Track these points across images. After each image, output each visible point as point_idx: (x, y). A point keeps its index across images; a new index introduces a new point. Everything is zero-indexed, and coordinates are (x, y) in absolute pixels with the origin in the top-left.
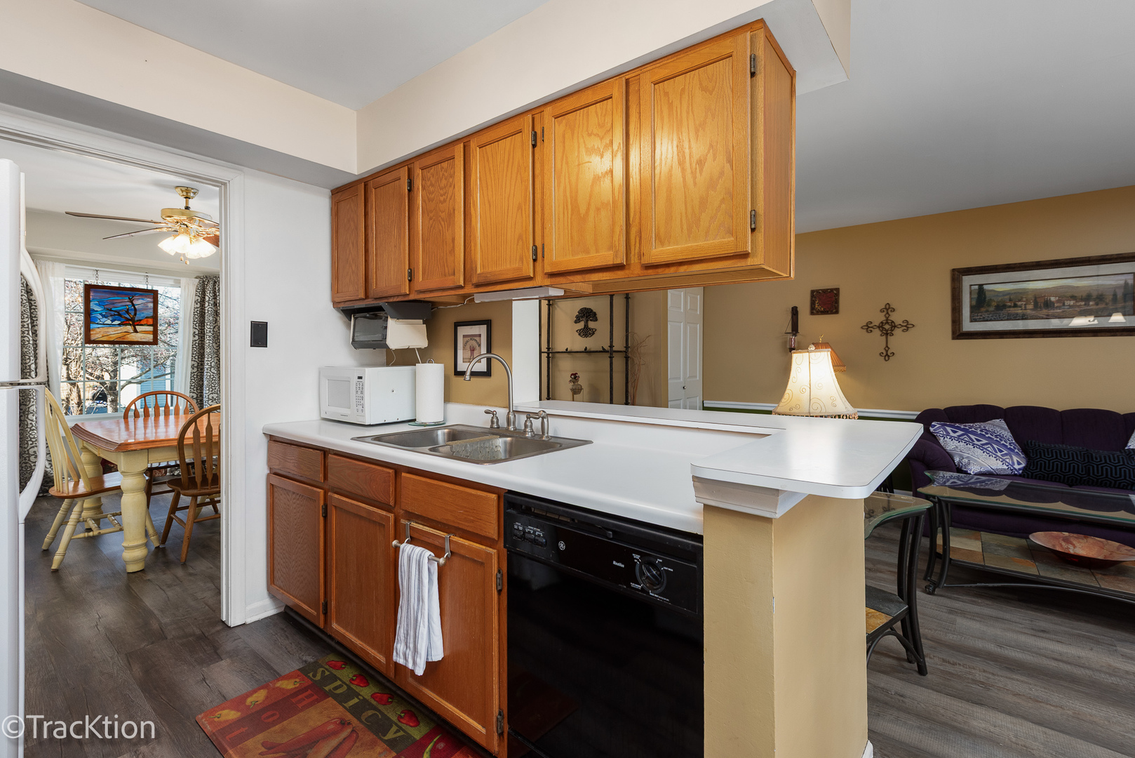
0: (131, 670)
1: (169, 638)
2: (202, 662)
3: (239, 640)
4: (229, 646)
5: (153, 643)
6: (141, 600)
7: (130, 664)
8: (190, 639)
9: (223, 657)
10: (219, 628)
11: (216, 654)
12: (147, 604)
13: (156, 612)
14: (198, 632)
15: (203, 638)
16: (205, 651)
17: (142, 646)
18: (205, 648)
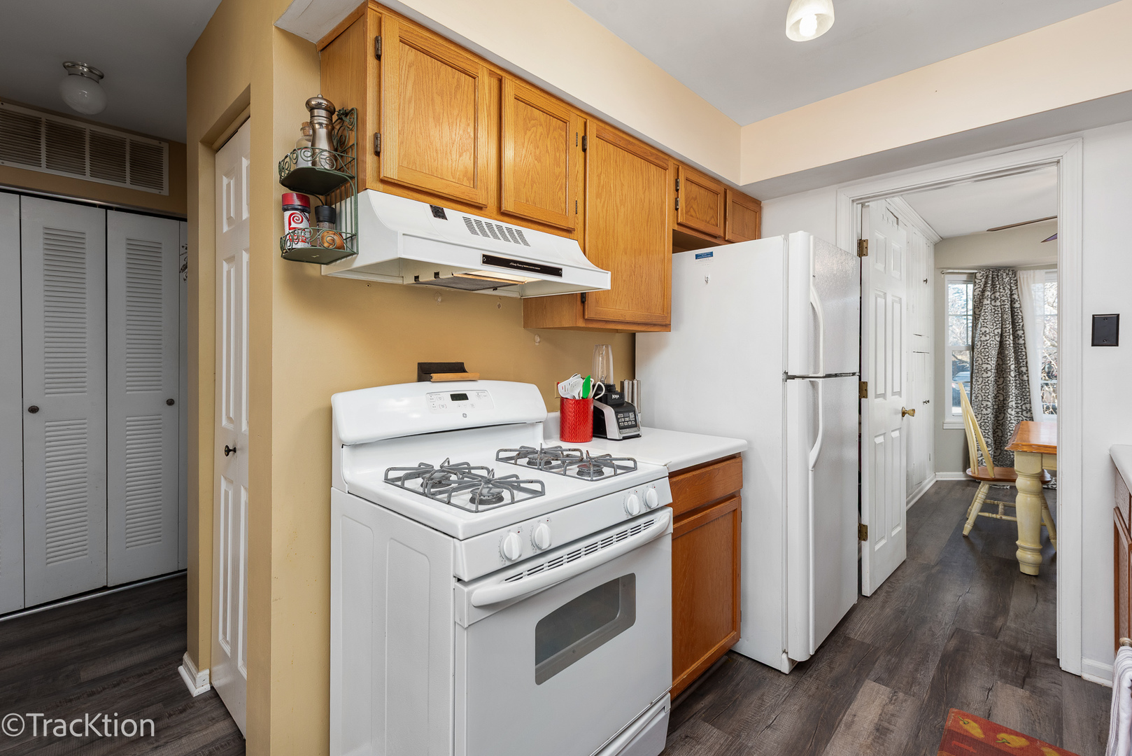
0: (949, 641)
1: (999, 639)
2: (1004, 677)
3: (1058, 686)
4: (1042, 683)
5: (983, 634)
6: (1010, 598)
7: (952, 637)
8: (1015, 652)
9: (1026, 686)
10: (1050, 662)
11: (1023, 681)
12: (1012, 604)
13: (1011, 613)
14: (1028, 651)
15: (1027, 660)
16: (1017, 670)
17: (974, 631)
18: (1020, 669)
